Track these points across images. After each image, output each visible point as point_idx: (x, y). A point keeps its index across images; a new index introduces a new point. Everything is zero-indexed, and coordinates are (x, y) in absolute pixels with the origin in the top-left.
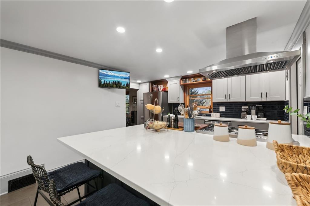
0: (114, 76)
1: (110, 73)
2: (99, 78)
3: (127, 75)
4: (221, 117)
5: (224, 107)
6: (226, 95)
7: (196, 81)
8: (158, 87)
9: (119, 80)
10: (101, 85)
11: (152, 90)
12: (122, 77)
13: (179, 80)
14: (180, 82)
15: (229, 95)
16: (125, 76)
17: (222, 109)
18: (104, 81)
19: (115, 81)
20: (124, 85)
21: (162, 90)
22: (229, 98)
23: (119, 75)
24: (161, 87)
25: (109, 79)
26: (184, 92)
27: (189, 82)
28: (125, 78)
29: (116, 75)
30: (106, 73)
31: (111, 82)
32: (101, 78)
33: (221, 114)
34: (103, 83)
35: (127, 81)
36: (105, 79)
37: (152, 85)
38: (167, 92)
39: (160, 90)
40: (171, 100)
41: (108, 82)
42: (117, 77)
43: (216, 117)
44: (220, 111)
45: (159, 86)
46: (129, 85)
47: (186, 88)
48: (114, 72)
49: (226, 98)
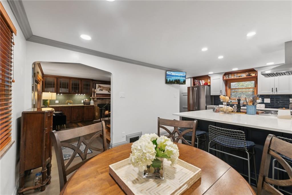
0: (176, 76)
1: (173, 73)
2: (166, 77)
3: (184, 74)
4: (266, 107)
5: (270, 99)
6: (272, 88)
7: (240, 77)
8: (199, 82)
9: (179, 78)
10: (167, 82)
11: (194, 84)
12: (181, 76)
13: (222, 76)
14: (223, 78)
15: (276, 88)
16: (183, 75)
17: (267, 101)
18: (169, 80)
19: (176, 79)
20: (182, 81)
21: (203, 84)
22: (276, 91)
23: (179, 75)
24: (202, 82)
25: (173, 78)
26: (226, 85)
27: (232, 77)
28: (183, 77)
29: (177, 75)
30: (170, 74)
31: (173, 80)
32: (167, 77)
33: (266, 106)
34: (168, 81)
35: (184, 78)
36: (170, 78)
37: (194, 80)
38: (210, 86)
39: (202, 85)
40: (213, 93)
41: (172, 80)
42: (178, 76)
43: (261, 108)
44: (265, 102)
45: (201, 81)
46: (185, 82)
47: (227, 83)
48: (176, 72)
49: (272, 91)
